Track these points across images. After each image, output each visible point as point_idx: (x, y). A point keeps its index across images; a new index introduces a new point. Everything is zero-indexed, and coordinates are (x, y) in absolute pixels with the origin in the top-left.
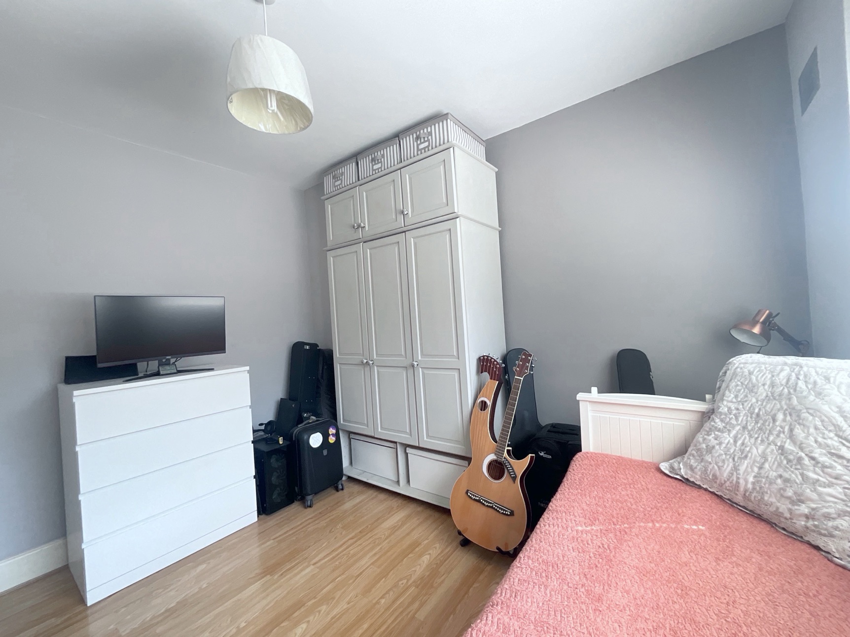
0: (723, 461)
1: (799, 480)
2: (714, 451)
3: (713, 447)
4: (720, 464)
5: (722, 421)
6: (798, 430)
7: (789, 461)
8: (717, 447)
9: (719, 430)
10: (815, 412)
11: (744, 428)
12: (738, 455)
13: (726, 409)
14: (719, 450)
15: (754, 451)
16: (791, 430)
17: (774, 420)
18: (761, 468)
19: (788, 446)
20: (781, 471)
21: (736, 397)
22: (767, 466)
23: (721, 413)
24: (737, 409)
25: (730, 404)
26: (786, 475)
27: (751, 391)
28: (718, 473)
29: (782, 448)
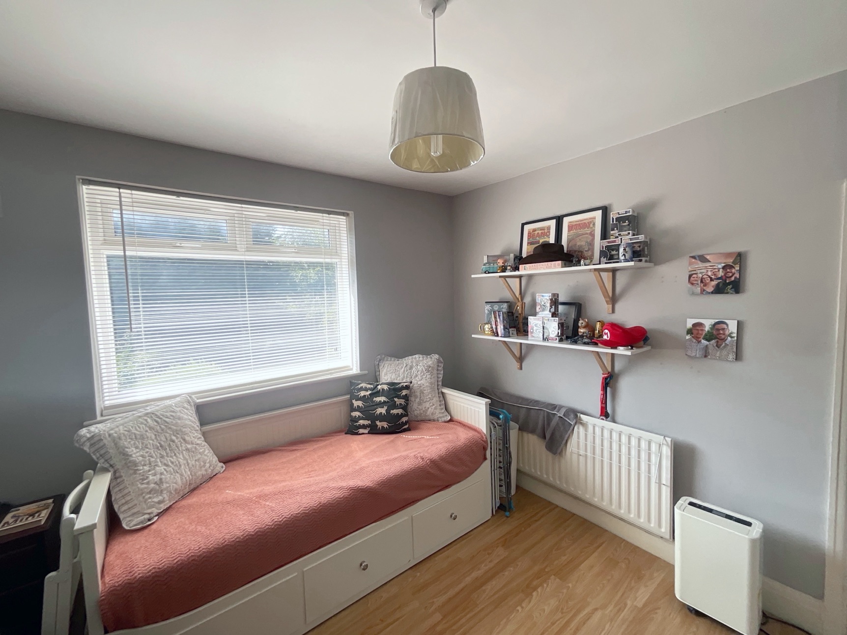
0: (174, 478)
1: (199, 456)
2: (164, 480)
3: (161, 479)
4: (175, 481)
5: (145, 465)
6: (187, 438)
7: (193, 452)
8: (163, 476)
9: (149, 471)
10: (185, 426)
11: (162, 457)
12: (176, 468)
13: (141, 458)
14: (166, 477)
15: (180, 459)
16: (184, 440)
17: (173, 441)
18: (188, 465)
19: (189, 446)
20: (194, 459)
21: (137, 448)
22: (189, 462)
23: (140, 462)
24: (147, 452)
25: (138, 454)
26: (197, 458)
27: (143, 439)
28: (177, 487)
29: (187, 450)
